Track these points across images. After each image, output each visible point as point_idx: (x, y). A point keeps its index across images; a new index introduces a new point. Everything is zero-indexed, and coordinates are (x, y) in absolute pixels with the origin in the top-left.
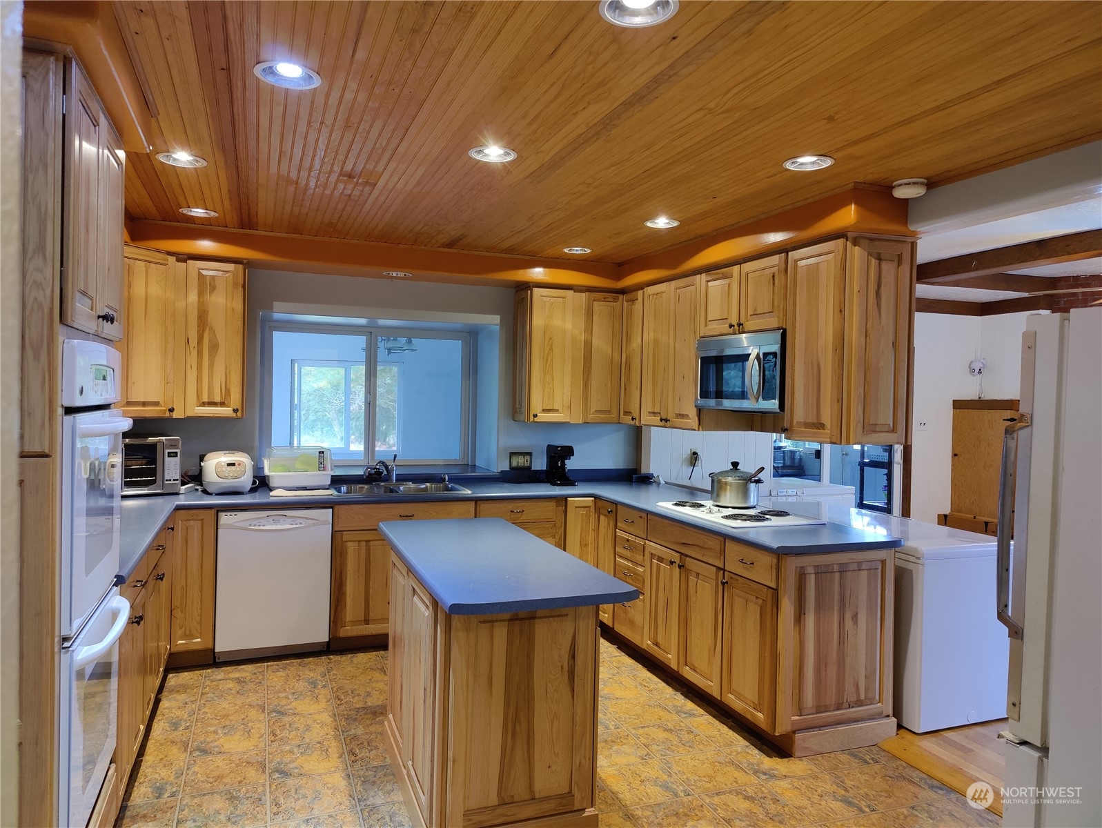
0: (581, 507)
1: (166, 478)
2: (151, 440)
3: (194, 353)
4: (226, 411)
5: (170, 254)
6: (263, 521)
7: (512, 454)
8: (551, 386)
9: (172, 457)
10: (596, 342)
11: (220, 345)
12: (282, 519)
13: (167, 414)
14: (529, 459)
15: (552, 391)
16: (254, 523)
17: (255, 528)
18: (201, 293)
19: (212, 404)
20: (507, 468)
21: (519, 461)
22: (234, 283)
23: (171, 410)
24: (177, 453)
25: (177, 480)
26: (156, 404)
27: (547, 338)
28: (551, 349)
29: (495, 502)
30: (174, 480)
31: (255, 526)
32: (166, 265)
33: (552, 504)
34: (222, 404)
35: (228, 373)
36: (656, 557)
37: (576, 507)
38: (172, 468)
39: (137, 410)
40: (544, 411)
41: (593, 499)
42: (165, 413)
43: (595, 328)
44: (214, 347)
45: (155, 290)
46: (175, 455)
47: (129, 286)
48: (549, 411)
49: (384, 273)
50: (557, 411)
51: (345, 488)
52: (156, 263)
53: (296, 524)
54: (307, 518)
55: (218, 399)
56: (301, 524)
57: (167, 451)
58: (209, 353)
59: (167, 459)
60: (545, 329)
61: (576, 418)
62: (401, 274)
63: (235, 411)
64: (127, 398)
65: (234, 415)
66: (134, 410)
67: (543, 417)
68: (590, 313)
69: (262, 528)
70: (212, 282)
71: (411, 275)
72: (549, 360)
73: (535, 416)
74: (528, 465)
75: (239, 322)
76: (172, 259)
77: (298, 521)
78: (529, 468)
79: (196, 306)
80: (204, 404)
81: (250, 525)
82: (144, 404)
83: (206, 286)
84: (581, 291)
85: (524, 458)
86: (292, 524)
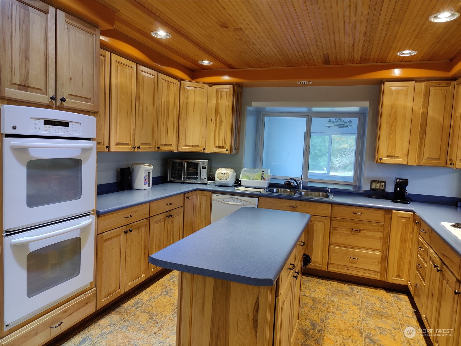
0: (402, 217)
1: (201, 177)
2: (196, 161)
3: (214, 125)
4: (223, 150)
5: (206, 83)
6: (229, 200)
7: (372, 181)
8: (394, 141)
9: (204, 168)
10: (430, 113)
11: (223, 121)
12: (236, 200)
13: (202, 151)
14: (383, 185)
15: (394, 144)
16: (225, 200)
17: (225, 202)
18: (217, 100)
19: (219, 147)
20: (368, 188)
21: (377, 186)
22: (229, 94)
23: (204, 149)
24: (205, 167)
25: (206, 178)
26: (198, 146)
27: (393, 112)
28: (395, 119)
29: (344, 206)
30: (204, 178)
31: (225, 201)
32: (203, 88)
33: (382, 213)
34: (223, 147)
35: (226, 134)
36: (432, 260)
37: (398, 217)
38: (203, 173)
39: (189, 148)
40: (388, 157)
41: (412, 213)
42: (202, 150)
43: (431, 104)
44: (221, 122)
45: (198, 99)
46: (205, 168)
47: (187, 98)
48: (391, 157)
49: (297, 83)
50: (397, 157)
51: (276, 189)
52: (199, 88)
53: (242, 203)
54: (246, 201)
55: (221, 145)
56: (243, 203)
57: (202, 166)
58: (219, 125)
59: (202, 169)
60: (392, 107)
61: (413, 162)
62: (306, 83)
63: (227, 150)
64: (185, 143)
65: (227, 152)
66: (188, 148)
67: (386, 160)
68: (427, 94)
69: (228, 203)
70: (221, 94)
71: (311, 83)
72: (393, 126)
73: (381, 159)
74: (383, 188)
75: (231, 111)
76: (206, 86)
77: (243, 202)
78: (384, 190)
79: (215, 105)
80: (216, 147)
81: (223, 201)
82: (193, 146)
83: (219, 95)
84: (421, 81)
85: (380, 184)
86: (240, 203)
